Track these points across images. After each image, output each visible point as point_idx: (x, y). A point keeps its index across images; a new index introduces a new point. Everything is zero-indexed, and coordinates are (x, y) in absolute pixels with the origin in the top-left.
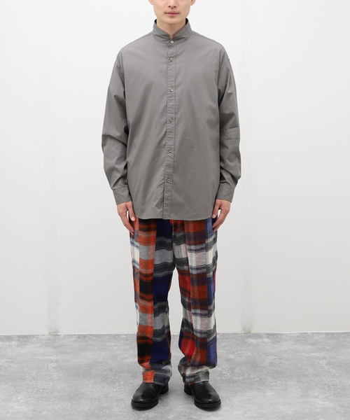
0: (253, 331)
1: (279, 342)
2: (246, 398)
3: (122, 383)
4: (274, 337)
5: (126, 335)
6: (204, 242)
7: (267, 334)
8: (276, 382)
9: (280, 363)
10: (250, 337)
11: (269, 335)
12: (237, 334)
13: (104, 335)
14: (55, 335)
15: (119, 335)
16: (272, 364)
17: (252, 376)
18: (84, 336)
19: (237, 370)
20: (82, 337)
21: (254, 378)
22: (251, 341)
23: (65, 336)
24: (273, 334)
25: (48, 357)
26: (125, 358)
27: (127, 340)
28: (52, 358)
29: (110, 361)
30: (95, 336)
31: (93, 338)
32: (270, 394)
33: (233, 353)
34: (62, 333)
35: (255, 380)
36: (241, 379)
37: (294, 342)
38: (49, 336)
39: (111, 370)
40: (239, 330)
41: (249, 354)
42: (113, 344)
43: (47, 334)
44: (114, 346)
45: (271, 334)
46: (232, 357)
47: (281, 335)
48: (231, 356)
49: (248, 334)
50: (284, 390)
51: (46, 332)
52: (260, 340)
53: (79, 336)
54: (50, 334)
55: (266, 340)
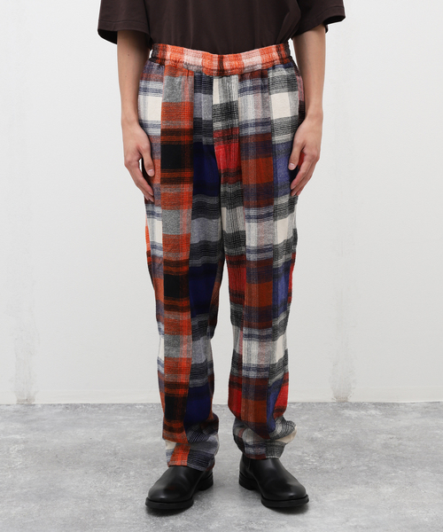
0: (352, 400)
1: (395, 415)
2: (346, 497)
3: (131, 473)
4: (387, 408)
5: (145, 405)
6: (272, 204)
7: (374, 404)
8: (395, 472)
9: (400, 444)
10: (347, 407)
11: (377, 405)
12: (326, 403)
13: (108, 405)
14: (27, 405)
15: (132, 405)
16: (386, 446)
17: (353, 464)
18: (76, 407)
19: (327, 455)
20: (73, 408)
21: (358, 466)
22: (347, 412)
23: (44, 406)
24: (384, 404)
25: (10, 436)
26: (141, 438)
27: (145, 411)
28: (18, 437)
29: (114, 442)
30: (94, 406)
31: (90, 409)
32: (387, 490)
33: (321, 430)
34: (38, 401)
35: (361, 469)
36: (335, 467)
37: (420, 415)
38: (19, 407)
39: (115, 454)
40: (328, 397)
41: (348, 431)
42: (121, 417)
43: (15, 403)
44: (122, 420)
45: (380, 404)
46: (319, 436)
47: (398, 404)
48: (317, 435)
49: (342, 404)
50: (411, 484)
51: (13, 400)
52: (363, 412)
53: (67, 407)
54: (19, 403)
55: (373, 412)
